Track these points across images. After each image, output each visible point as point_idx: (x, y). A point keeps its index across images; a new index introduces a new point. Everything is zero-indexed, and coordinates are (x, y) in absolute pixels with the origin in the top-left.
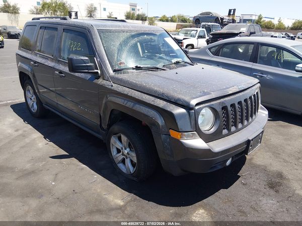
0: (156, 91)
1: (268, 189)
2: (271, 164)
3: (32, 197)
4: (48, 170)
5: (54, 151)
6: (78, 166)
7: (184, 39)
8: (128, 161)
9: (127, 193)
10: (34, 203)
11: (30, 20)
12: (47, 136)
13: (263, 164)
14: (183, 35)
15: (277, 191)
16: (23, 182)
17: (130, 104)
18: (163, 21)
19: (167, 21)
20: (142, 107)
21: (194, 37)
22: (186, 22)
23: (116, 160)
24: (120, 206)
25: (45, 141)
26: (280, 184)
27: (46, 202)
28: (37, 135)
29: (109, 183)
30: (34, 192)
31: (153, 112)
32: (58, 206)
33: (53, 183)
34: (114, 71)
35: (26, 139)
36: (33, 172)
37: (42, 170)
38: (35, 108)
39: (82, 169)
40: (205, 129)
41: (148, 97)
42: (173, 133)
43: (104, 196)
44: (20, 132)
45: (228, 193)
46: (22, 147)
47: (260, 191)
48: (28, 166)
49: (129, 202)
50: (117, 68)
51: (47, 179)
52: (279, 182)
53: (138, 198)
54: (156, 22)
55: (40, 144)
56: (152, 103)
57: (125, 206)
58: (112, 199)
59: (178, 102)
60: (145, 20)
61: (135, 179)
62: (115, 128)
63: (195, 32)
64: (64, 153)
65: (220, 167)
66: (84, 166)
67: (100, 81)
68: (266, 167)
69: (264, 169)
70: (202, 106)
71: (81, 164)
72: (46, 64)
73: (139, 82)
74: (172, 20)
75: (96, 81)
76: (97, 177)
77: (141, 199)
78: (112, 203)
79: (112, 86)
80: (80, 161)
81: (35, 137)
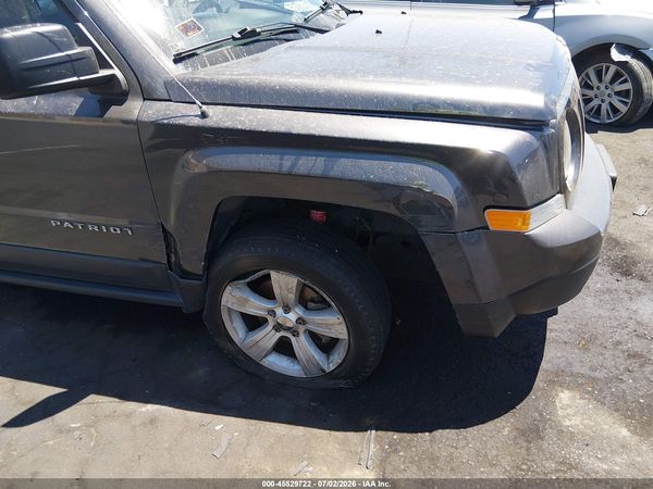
1: (625, 280)
6: (127, 416)
8: (302, 344)
15: (643, 278)
23: (253, 353)
34: (179, 59)
42: (498, 220)
61: (342, 384)
62: (241, 257)
66: (150, 407)
67: (135, 109)
71: (131, 406)
75: (114, 112)
76: (224, 426)
77: (407, 436)
79: (204, 115)
80: (125, 396)
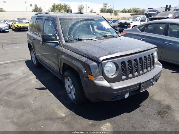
0: (83, 52)
1: (157, 115)
2: (164, 100)
3: (20, 108)
4: (32, 95)
5: (39, 85)
6: (48, 94)
7: (131, 22)
8: (72, 93)
9: (69, 110)
10: (19, 111)
11: (34, 15)
12: (38, 77)
13: (159, 100)
14: (132, 20)
15: (162, 117)
16: (18, 100)
17: (70, 60)
18: (123, 12)
19: (126, 12)
20: (75, 61)
21: (138, 21)
22: (138, 12)
23: (67, 92)
24: (62, 117)
25: (36, 80)
26: (166, 113)
27: (25, 112)
28: (34, 77)
29: (61, 104)
30: (22, 106)
31: (80, 64)
32: (31, 114)
33: (33, 102)
34: (66, 41)
35: (27, 79)
36: (25, 96)
37: (29, 95)
38: (35, 63)
39: (50, 96)
40: (110, 75)
41: (79, 55)
43: (56, 111)
44: (25, 75)
45: (129, 115)
46: (24, 83)
47: (151, 116)
48: (23, 93)
49: (68, 115)
50: (67, 40)
51: (30, 100)
52: (166, 112)
53: (74, 113)
54: (119, 13)
55: (33, 82)
56: (80, 59)
57: (65, 117)
58: (59, 113)
59: (93, 59)
60: (112, 12)
61: (75, 103)
62: (66, 73)
63: (139, 18)
64: (44, 86)
65: (120, 99)
66: (52, 94)
67: (58, 47)
68: (161, 101)
69: (159, 103)
70: (107, 61)
71: (50, 93)
72: (37, 38)
73: (76, 47)
74: (129, 11)
75: (56, 47)
76: (56, 100)
78: (59, 115)
79: (63, 50)
80: (50, 91)
81: (32, 78)
